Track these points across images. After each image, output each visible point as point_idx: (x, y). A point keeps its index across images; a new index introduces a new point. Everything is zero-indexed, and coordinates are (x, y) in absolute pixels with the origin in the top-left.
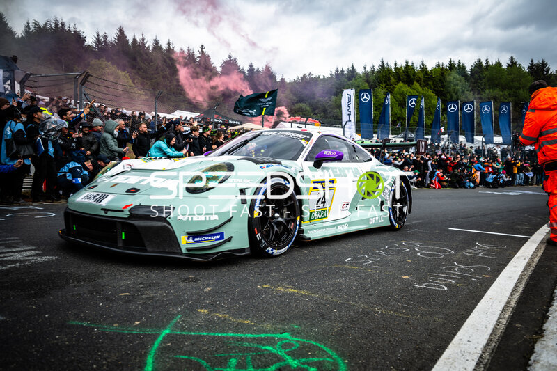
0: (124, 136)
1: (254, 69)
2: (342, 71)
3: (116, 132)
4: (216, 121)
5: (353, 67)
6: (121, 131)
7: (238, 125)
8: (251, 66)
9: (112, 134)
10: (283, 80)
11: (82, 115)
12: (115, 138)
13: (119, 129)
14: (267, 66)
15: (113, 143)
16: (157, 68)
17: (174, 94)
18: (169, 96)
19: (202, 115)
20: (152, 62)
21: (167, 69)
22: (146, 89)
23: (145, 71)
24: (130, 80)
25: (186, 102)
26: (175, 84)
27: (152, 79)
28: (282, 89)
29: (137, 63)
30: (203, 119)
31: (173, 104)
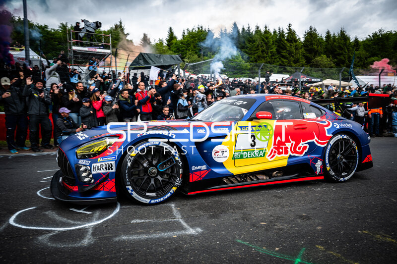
1: (330, 35)
4: (302, 80)
7: (319, 82)
8: (328, 33)
10: (356, 40)
16: (258, 45)
17: (269, 62)
18: (266, 64)
19: (291, 77)
20: (254, 42)
21: (265, 45)
22: (251, 61)
23: (250, 50)
24: (241, 57)
25: (278, 67)
26: (270, 55)
27: (255, 54)
28: (355, 48)
29: (245, 44)
30: (292, 80)
31: (269, 69)
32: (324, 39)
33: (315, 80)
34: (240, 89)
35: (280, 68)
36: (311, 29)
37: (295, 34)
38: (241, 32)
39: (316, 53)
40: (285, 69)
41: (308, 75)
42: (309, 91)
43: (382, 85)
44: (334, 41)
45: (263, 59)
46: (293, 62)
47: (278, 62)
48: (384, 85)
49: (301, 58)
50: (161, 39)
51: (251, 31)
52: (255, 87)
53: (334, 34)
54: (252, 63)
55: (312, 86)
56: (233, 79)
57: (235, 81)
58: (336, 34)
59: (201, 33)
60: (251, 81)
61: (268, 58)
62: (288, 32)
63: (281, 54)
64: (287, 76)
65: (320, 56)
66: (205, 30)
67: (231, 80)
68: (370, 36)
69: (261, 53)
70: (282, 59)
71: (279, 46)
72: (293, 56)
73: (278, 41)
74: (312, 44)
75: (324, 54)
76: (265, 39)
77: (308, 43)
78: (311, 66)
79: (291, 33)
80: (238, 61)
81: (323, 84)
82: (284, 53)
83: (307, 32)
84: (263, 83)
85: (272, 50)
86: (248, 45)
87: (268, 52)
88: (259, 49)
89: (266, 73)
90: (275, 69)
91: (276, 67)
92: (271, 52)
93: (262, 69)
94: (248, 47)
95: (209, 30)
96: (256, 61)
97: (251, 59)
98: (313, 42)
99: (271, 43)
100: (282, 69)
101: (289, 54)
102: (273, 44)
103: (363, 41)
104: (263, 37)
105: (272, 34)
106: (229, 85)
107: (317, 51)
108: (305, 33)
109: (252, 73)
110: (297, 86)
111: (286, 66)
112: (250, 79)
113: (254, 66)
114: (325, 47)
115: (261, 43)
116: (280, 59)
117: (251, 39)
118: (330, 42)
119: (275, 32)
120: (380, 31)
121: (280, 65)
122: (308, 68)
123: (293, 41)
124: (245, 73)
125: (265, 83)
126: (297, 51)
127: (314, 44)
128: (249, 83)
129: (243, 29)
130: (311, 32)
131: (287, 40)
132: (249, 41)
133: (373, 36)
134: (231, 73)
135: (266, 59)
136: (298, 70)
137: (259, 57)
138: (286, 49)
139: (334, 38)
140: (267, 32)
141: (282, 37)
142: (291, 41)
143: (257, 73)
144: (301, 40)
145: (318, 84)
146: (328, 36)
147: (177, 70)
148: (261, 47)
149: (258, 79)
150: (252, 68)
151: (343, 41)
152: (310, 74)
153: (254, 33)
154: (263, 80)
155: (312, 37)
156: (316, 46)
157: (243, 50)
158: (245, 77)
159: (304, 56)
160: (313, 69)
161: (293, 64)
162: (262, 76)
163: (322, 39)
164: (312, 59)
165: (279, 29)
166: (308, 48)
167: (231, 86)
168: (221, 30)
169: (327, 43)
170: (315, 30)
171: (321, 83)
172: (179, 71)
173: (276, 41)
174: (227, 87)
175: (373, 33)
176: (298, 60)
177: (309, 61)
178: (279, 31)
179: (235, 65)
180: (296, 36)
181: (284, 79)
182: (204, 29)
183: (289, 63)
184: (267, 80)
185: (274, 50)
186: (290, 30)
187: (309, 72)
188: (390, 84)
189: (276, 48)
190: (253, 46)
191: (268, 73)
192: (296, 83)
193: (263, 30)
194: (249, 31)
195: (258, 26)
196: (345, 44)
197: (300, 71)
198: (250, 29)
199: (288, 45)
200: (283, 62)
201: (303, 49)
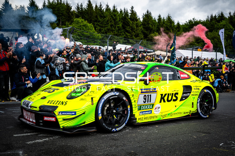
0: (92, 62)
1: (161, 18)
2: (215, 16)
3: (87, 61)
4: (140, 50)
5: (222, 14)
6: (89, 60)
7: (152, 52)
8: (160, 16)
9: (85, 62)
10: (178, 24)
11: (70, 53)
12: (86, 64)
13: (89, 59)
14: (168, 16)
15: (86, 67)
16: (108, 21)
17: (116, 35)
18: (114, 36)
19: (132, 47)
20: (105, 18)
21: (113, 21)
22: (102, 33)
23: (101, 23)
24: (94, 28)
25: (123, 39)
26: (117, 29)
27: (105, 27)
28: (177, 29)
29: (98, 19)
30: (133, 49)
31: (116, 40)
32: (157, 21)
33: (150, 51)
34: (91, 54)
35: (124, 40)
36: (148, 12)
37: (136, 15)
38: (94, 8)
39: (151, 31)
40: (128, 41)
41: (145, 47)
42: (145, 59)
43: (194, 58)
44: (164, 23)
45: (112, 32)
46: (134, 36)
47: (123, 35)
48: (195, 57)
49: (141, 33)
50: (22, 6)
51: (102, 9)
52: (104, 53)
53: (164, 18)
54: (103, 35)
55: (147, 55)
56: (87, 46)
57: (88, 47)
58: (165, 18)
59: (60, 5)
60: (101, 48)
61: (115, 31)
62: (131, 12)
63: (126, 29)
64: (129, 47)
65: (154, 33)
66: (64, 3)
67: (84, 46)
68: (187, 22)
69: (110, 27)
70: (126, 33)
71: (124, 23)
72: (134, 32)
73: (124, 19)
74: (148, 24)
75: (156, 32)
76: (113, 16)
77: (145, 23)
78: (147, 40)
79: (134, 13)
80: (91, 31)
81: (155, 54)
82: (128, 29)
83: (145, 14)
84: (110, 50)
85: (118, 25)
86: (100, 19)
87: (115, 27)
88: (108, 24)
89: (113, 42)
90: (121, 40)
91: (122, 39)
92: (118, 27)
93: (110, 39)
94: (100, 22)
95: (67, 4)
96: (106, 33)
97: (102, 31)
98: (150, 22)
99: (118, 20)
100: (126, 41)
101: (132, 30)
102: (120, 21)
103: (183, 25)
104: (112, 15)
105: (119, 12)
106: (83, 51)
107: (152, 29)
108: (143, 15)
109: (103, 42)
110: (137, 54)
111: (129, 38)
112: (101, 47)
113: (105, 37)
114: (157, 27)
115: (111, 19)
116: (124, 33)
117: (102, 15)
118: (161, 24)
119: (121, 12)
120: (194, 19)
121: (125, 37)
122: (145, 42)
123: (135, 20)
124: (97, 42)
125: (112, 51)
126: (137, 28)
127: (150, 24)
128: (99, 50)
129: (96, 6)
130: (148, 14)
131: (130, 19)
132: (101, 17)
133: (189, 22)
134: (86, 41)
135: (114, 32)
136: (138, 42)
137: (108, 30)
138: (129, 25)
139: (163, 21)
140: (115, 11)
141: (126, 16)
142: (134, 20)
143: (106, 42)
144: (141, 20)
145: (152, 54)
146: (160, 19)
147: (36, 34)
148: (110, 22)
149: (106, 47)
150: (103, 38)
151: (169, 23)
152: (147, 46)
153: (105, 10)
154: (110, 48)
155: (149, 18)
156: (151, 26)
157: (96, 23)
158: (97, 45)
159: (142, 32)
160: (149, 42)
161: (134, 38)
162: (110, 46)
163: (155, 21)
164: (148, 35)
165: (125, 10)
166: (145, 27)
167: (85, 52)
168: (78, 5)
169: (159, 24)
170: (150, 13)
171: (153, 53)
172: (38, 36)
173: (122, 19)
174: (81, 52)
175: (189, 20)
176: (138, 35)
177: (146, 37)
178: (125, 11)
179: (89, 35)
180: (137, 16)
181: (126, 48)
182: (62, 2)
183: (132, 36)
184: (114, 48)
185: (120, 25)
186: (132, 11)
187: (146, 44)
188: (199, 57)
189: (122, 24)
190: (104, 21)
191: (115, 42)
192: (136, 52)
193: (112, 9)
194: (101, 8)
195: (108, 5)
196: (171, 26)
197: (139, 43)
198: (102, 6)
199: (131, 22)
200: (127, 35)
201: (142, 27)
